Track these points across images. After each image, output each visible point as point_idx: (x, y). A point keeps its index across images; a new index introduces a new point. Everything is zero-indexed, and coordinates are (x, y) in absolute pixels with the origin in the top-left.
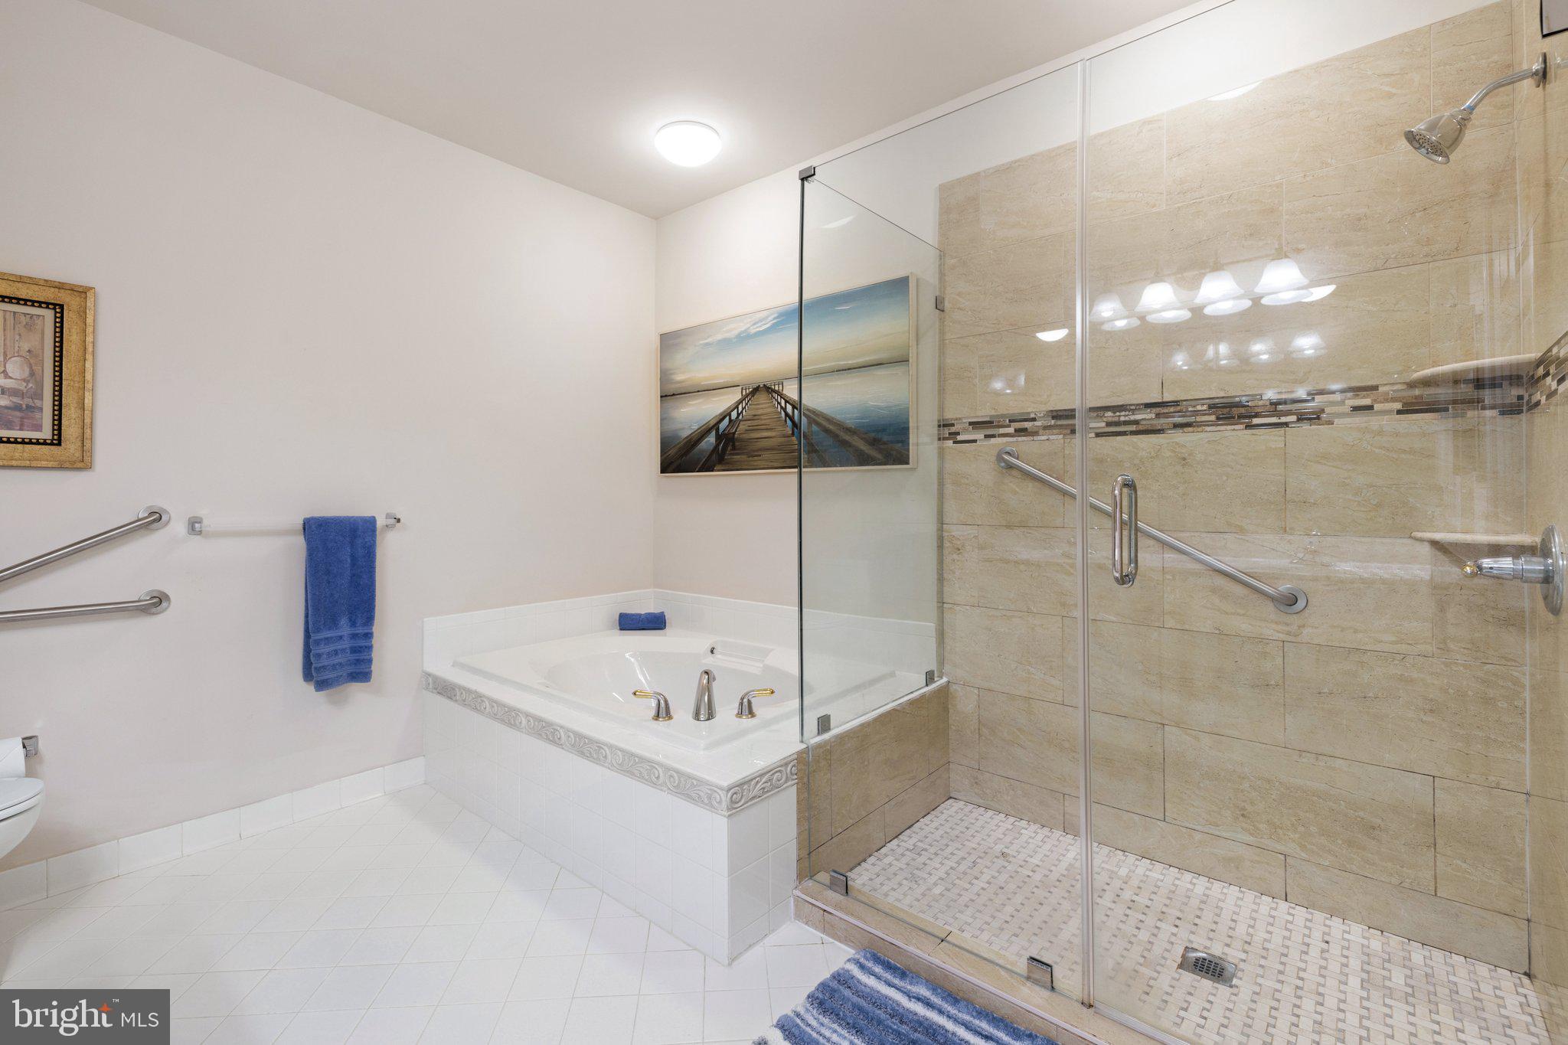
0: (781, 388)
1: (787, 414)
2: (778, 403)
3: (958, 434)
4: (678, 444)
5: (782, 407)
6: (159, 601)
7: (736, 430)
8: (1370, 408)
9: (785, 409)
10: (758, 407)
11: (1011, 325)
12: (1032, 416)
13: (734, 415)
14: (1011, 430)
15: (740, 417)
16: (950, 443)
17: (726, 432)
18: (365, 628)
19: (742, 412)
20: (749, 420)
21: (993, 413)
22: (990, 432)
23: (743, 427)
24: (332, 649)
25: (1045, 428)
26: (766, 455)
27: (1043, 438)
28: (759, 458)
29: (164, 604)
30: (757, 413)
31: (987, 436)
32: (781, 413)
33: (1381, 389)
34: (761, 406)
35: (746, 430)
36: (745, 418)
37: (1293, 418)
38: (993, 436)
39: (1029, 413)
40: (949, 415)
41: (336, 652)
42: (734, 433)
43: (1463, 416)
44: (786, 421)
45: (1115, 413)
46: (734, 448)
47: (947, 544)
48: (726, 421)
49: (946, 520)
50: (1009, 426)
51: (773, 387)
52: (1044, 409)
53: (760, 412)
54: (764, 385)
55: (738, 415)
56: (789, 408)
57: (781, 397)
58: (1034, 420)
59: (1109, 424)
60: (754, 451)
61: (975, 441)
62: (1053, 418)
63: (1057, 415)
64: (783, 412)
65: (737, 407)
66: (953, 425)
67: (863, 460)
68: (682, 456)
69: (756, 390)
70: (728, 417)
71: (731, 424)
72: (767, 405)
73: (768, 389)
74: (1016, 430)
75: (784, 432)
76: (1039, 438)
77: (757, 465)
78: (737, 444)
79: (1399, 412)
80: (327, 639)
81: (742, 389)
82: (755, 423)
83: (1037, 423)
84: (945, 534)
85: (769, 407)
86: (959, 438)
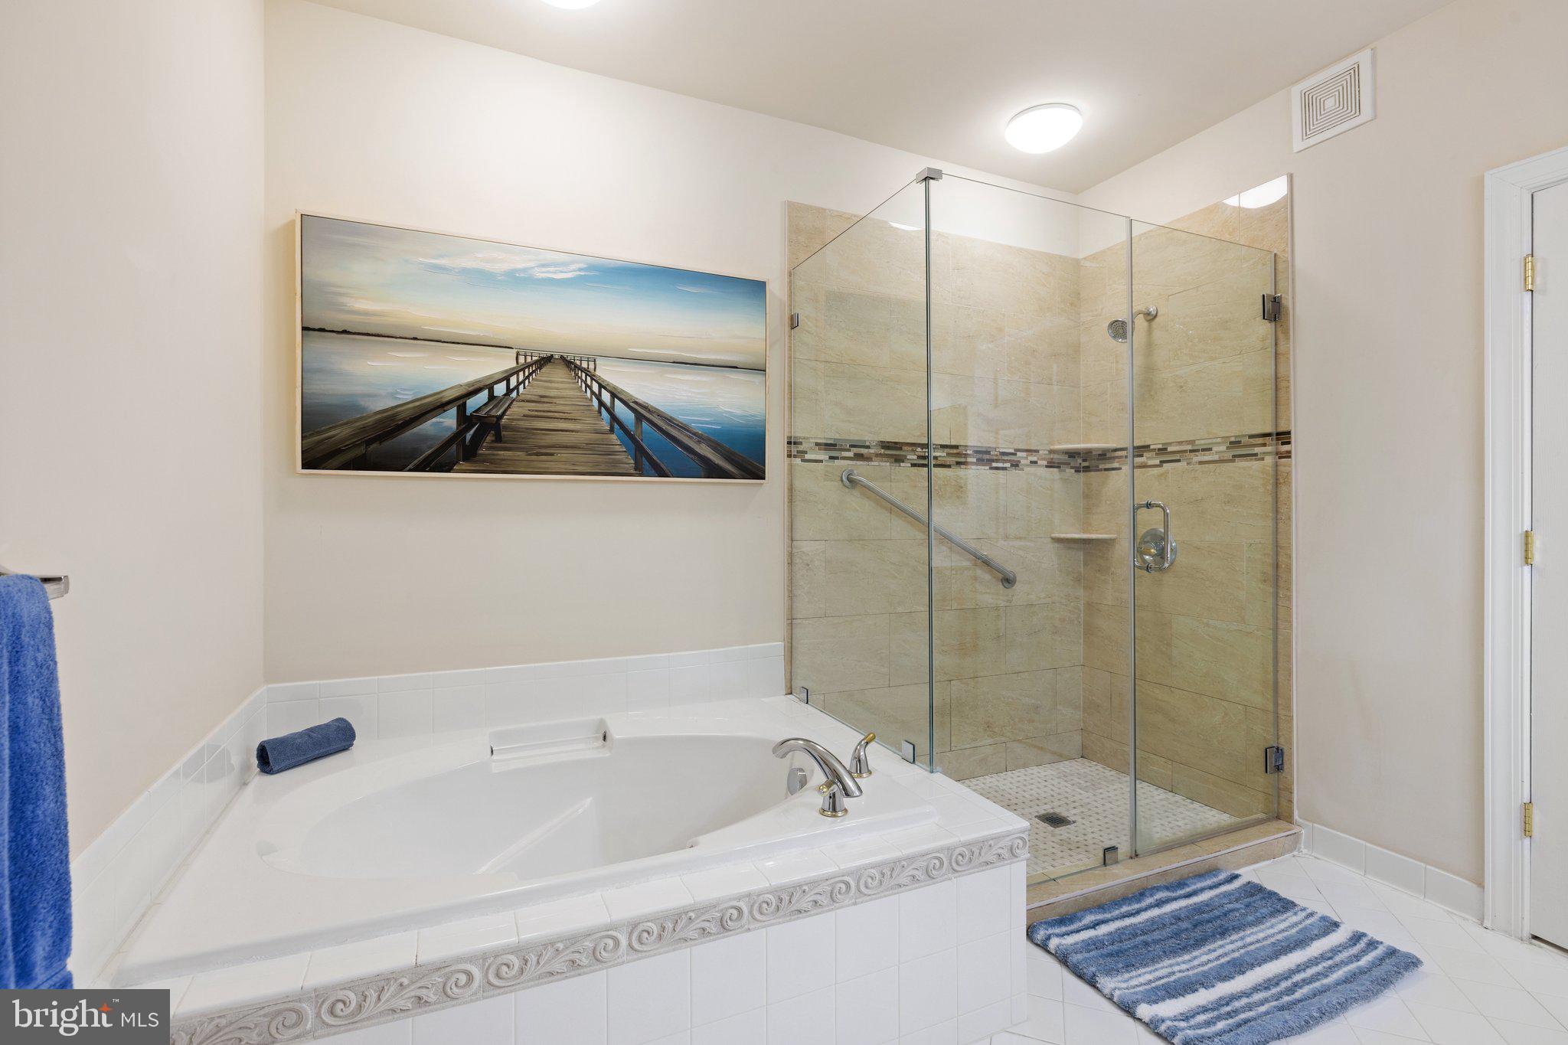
0: (592, 366)
1: (601, 404)
2: (587, 386)
3: (806, 452)
4: (361, 419)
5: (593, 393)
7: (504, 413)
8: (1036, 462)
9: (599, 397)
10: (549, 385)
11: (852, 360)
12: (867, 444)
13: (500, 389)
14: (850, 454)
15: (514, 395)
16: (798, 461)
17: (482, 413)
19: (517, 387)
20: (528, 401)
21: (837, 436)
22: (834, 454)
23: (517, 410)
25: (877, 455)
26: (564, 454)
27: (876, 463)
28: (549, 458)
30: (547, 394)
31: (831, 458)
32: (591, 400)
33: (1041, 452)
34: (553, 385)
35: (524, 416)
36: (521, 398)
37: (1008, 465)
38: (837, 458)
39: (865, 441)
40: (798, 433)
42: (501, 417)
43: (1065, 471)
44: (600, 412)
45: (922, 449)
46: (499, 438)
47: (797, 560)
48: (484, 396)
49: (797, 536)
50: (849, 450)
51: (578, 363)
52: (876, 439)
53: (553, 393)
54: (562, 357)
55: (509, 391)
56: (606, 397)
57: (592, 379)
58: (868, 447)
59: (919, 457)
60: (540, 447)
61: (821, 461)
62: (883, 447)
63: (886, 445)
64: (594, 399)
65: (507, 379)
66: (801, 443)
67: (713, 471)
68: (369, 442)
69: (545, 361)
70: (486, 392)
71: (494, 402)
72: (567, 386)
73: (568, 364)
74: (855, 454)
75: (597, 427)
76: (873, 463)
77: (548, 468)
78: (503, 433)
79: (1047, 467)
81: (518, 354)
82: (546, 407)
83: (872, 451)
84: (794, 550)
85: (573, 389)
86: (807, 457)
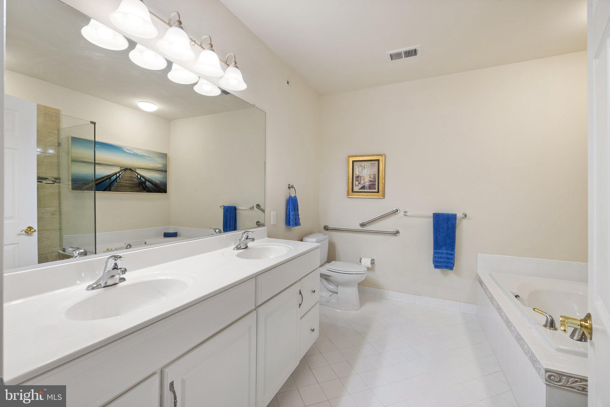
6: (397, 232)
18: (451, 252)
24: (439, 256)
29: (398, 234)
30: (127, 176)
34: (128, 174)
41: (441, 258)
54: (129, 168)
69: (126, 169)
72: (130, 174)
80: (438, 252)
